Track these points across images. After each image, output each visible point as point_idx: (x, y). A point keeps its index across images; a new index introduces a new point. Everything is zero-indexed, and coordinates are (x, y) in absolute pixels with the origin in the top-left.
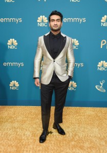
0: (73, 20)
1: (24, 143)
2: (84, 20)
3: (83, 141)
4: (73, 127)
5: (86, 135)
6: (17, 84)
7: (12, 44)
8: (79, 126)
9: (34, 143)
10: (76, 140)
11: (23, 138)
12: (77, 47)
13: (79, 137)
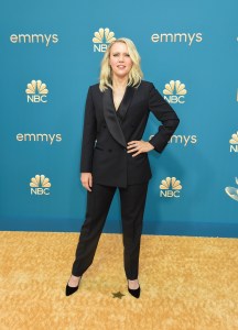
0: (173, 37)
1: (56, 320)
2: (199, 37)
3: (193, 316)
4: (170, 283)
5: (202, 304)
6: (46, 182)
7: (37, 92)
8: (185, 281)
9: (80, 318)
10: (177, 313)
11: (55, 307)
12: (181, 99)
13: (184, 307)
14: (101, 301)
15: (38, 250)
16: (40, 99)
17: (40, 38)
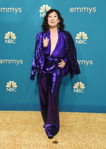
14: (47, 145)
15: (11, 120)
16: (12, 42)
17: (12, 9)
